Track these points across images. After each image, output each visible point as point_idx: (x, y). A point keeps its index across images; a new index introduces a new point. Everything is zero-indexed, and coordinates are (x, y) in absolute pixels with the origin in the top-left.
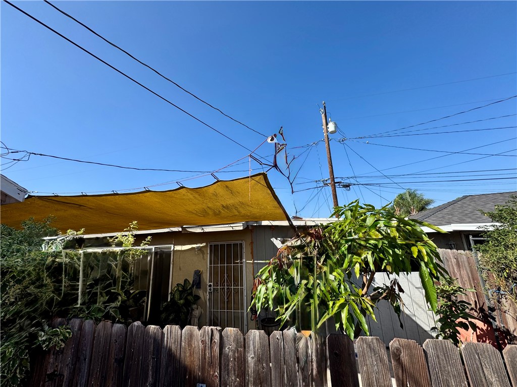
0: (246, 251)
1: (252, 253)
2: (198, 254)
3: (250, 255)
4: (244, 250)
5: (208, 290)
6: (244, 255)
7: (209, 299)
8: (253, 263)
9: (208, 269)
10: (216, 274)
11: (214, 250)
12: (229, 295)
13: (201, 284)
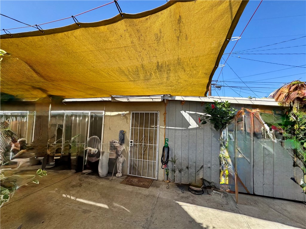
0: (160, 119)
1: (165, 121)
2: (123, 119)
3: (163, 122)
4: (159, 118)
5: (130, 145)
6: (159, 122)
7: (130, 151)
8: (165, 129)
9: (131, 130)
10: (136, 134)
11: (135, 116)
12: (145, 150)
13: (125, 140)
